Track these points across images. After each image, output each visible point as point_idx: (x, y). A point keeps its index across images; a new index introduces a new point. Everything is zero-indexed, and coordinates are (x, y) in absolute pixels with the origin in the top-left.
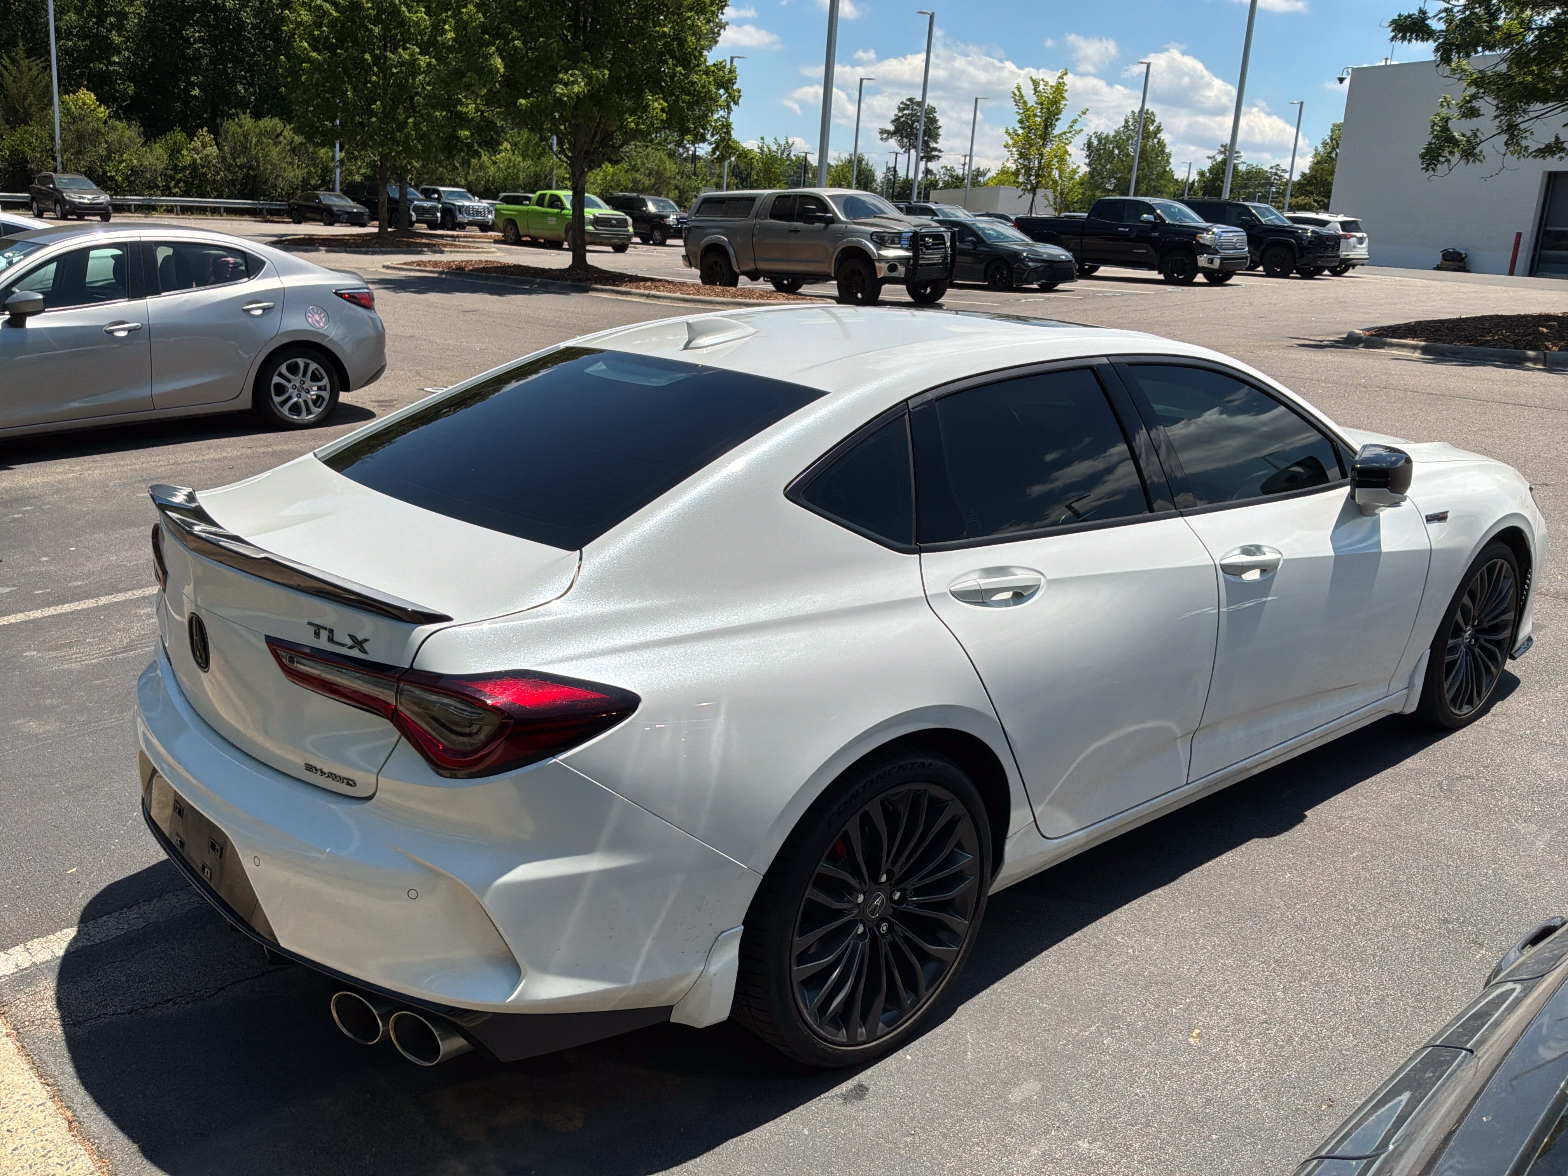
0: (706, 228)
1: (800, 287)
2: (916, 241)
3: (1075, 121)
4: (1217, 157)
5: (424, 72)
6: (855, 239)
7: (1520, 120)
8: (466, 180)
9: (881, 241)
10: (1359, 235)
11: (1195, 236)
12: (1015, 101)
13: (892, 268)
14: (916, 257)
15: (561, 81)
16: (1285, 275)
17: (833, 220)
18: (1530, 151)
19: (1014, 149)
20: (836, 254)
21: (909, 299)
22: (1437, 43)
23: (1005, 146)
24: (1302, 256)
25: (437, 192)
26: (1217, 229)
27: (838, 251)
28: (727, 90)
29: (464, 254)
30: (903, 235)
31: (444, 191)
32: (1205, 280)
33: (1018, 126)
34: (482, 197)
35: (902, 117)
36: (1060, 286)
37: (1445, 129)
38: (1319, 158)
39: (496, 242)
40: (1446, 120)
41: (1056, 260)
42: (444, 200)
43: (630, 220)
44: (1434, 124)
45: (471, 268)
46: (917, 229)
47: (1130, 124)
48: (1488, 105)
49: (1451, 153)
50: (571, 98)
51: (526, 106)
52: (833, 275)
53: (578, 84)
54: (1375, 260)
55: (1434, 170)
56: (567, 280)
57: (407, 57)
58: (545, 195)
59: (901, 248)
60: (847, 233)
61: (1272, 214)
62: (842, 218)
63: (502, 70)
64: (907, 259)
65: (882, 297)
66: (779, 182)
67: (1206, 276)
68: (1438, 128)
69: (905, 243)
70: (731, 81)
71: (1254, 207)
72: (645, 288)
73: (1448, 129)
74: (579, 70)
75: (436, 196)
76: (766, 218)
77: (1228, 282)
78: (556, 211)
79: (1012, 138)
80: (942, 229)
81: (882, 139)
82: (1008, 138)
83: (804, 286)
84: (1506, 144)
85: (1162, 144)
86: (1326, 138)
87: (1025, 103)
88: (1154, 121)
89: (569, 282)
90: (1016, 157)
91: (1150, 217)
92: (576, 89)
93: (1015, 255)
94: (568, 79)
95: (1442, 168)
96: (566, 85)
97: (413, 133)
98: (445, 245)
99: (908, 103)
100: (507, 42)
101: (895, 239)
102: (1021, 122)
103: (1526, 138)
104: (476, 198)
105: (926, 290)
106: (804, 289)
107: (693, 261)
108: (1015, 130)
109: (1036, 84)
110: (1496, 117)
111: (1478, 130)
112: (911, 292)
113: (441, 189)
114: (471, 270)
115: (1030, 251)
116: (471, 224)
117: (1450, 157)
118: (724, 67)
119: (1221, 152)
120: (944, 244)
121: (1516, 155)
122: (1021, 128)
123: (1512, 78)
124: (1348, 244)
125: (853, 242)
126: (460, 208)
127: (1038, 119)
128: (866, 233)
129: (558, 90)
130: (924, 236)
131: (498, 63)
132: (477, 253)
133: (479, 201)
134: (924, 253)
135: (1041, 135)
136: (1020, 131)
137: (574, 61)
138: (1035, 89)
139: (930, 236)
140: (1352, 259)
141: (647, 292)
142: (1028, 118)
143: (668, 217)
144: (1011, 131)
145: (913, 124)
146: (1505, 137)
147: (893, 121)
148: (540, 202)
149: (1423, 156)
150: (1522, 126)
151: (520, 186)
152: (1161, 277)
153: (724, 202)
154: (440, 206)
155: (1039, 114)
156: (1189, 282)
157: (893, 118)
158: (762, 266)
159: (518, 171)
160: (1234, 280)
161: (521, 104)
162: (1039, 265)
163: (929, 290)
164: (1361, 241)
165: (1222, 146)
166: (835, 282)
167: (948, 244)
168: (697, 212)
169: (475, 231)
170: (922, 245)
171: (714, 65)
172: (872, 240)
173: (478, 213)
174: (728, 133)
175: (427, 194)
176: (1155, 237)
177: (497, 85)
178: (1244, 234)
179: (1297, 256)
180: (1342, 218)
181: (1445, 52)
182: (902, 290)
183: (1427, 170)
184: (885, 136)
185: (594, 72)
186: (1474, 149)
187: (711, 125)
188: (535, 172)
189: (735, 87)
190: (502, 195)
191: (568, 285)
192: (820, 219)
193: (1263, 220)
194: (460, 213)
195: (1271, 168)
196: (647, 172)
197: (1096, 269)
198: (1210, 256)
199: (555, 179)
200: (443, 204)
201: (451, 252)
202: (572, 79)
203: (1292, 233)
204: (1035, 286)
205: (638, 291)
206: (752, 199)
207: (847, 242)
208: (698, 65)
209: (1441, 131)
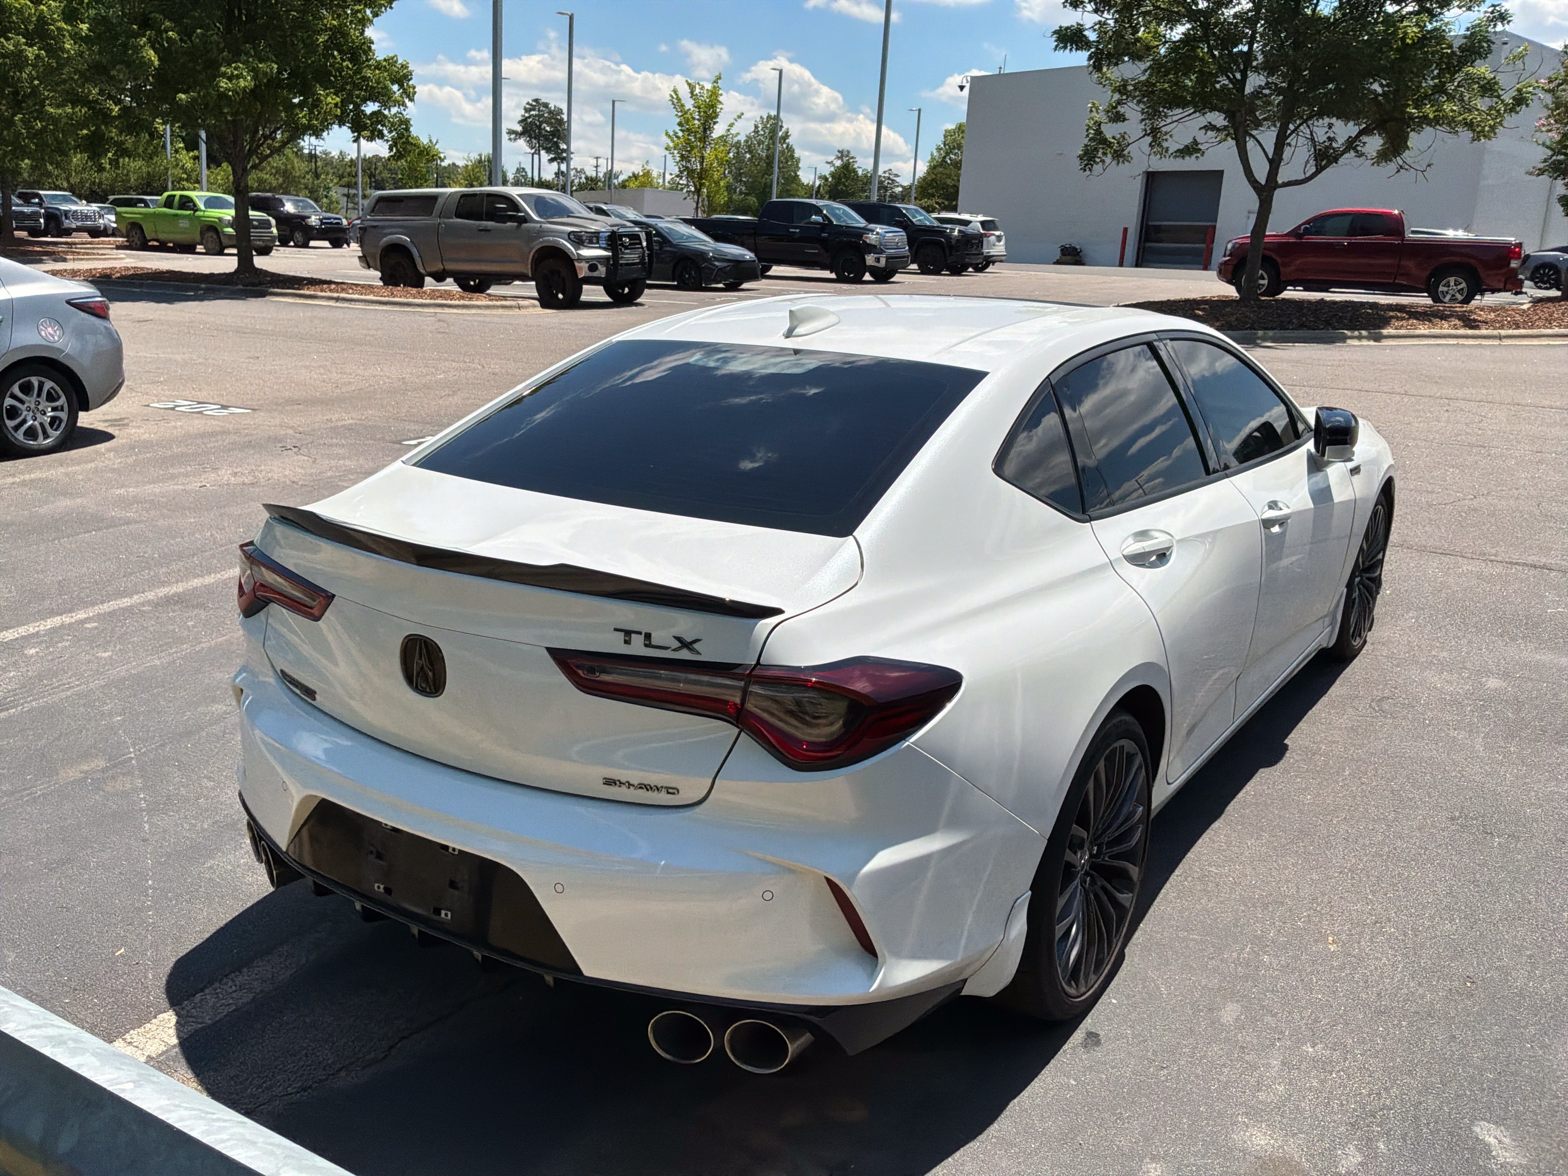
0: (384, 227)
1: (488, 288)
2: (614, 240)
3: (731, 125)
4: (835, 162)
5: (31, 65)
6: (551, 238)
7: (1163, 123)
8: (68, 182)
9: (579, 240)
10: (997, 233)
11: (862, 236)
12: (673, 104)
13: (593, 268)
14: (615, 256)
15: (224, 75)
16: (937, 272)
17: (526, 219)
18: (1170, 152)
19: (676, 152)
20: (532, 254)
21: (608, 299)
22: (1089, 53)
23: (666, 149)
24: (951, 254)
25: (38, 196)
26: (879, 229)
27: (534, 251)
28: (401, 86)
29: (90, 262)
30: (601, 234)
31: (46, 195)
32: (871, 279)
33: (678, 128)
34: (89, 201)
35: (529, 117)
36: (745, 286)
37: (1099, 132)
38: (935, 162)
39: (118, 248)
40: (1099, 124)
41: (741, 259)
42: (46, 204)
43: (273, 221)
44: (1089, 128)
45: (119, 275)
46: (615, 229)
47: (760, 129)
48: (1133, 111)
49: (1105, 154)
50: (237, 93)
51: (187, 102)
52: (530, 275)
53: (245, 78)
54: (1013, 257)
55: (1090, 170)
56: (237, 284)
57: (11, 48)
58: (174, 196)
59: (600, 248)
60: (541, 233)
61: (921, 215)
62: (536, 218)
63: (156, 63)
64: (606, 259)
65: (583, 298)
66: (426, 181)
67: (872, 275)
68: (1092, 132)
69: (603, 243)
70: (407, 77)
71: (904, 208)
72: (331, 291)
73: (1102, 132)
74: (243, 64)
75: (37, 200)
76: (452, 218)
77: (892, 280)
78: (188, 212)
79: (673, 141)
80: (637, 229)
81: (510, 139)
82: (669, 141)
83: (493, 287)
84: (1150, 145)
85: (790, 149)
86: (940, 143)
87: (683, 106)
88: (782, 127)
89: (241, 287)
90: (678, 159)
91: (819, 219)
92: (242, 83)
93: (701, 255)
94: (232, 73)
95: (1098, 168)
96: (230, 79)
97: (23, 131)
98: (66, 253)
99: (534, 103)
100: (160, 32)
101: (593, 239)
102: (680, 124)
103: (1166, 140)
104: (84, 202)
105: (623, 290)
106: (494, 290)
107: (371, 264)
108: (675, 133)
109: (692, 88)
110: (1143, 120)
111: (1125, 133)
112: (609, 292)
113: (41, 192)
114: (119, 278)
115: (715, 251)
116: (79, 229)
117: (1104, 158)
118: (396, 62)
119: (838, 158)
120: (641, 243)
121: (1159, 156)
122: (681, 130)
123: (1154, 85)
124: (988, 241)
125: (549, 241)
126: (66, 213)
127: (696, 122)
128: (563, 232)
129: (222, 84)
130: (621, 236)
131: (151, 55)
132: (105, 259)
133: (87, 205)
134: (623, 253)
135: (700, 138)
136: (680, 134)
137: (236, 55)
138: (692, 92)
139: (625, 236)
140: (993, 256)
141: (335, 295)
142: (687, 121)
143: (309, 217)
144: (671, 133)
145: (540, 125)
146: (1149, 139)
147: (520, 122)
148: (169, 203)
149: (1081, 158)
150: (1164, 129)
151: (131, 188)
152: (833, 276)
153: (402, 201)
154: (43, 211)
155: (697, 117)
156: (858, 280)
157: (520, 118)
158: (450, 266)
159: (128, 172)
160: (897, 278)
161: (180, 99)
162: (725, 264)
163: (626, 290)
164: (999, 238)
165: (839, 151)
166: (533, 283)
167: (644, 244)
168: (373, 211)
169: (85, 237)
170: (620, 245)
171: (385, 60)
172: (569, 239)
173: (87, 217)
174: (407, 129)
175: (26, 199)
176: (824, 237)
177: (150, 78)
178: (904, 234)
179: (948, 254)
180: (981, 218)
181: (1099, 61)
182: (600, 291)
183: (1085, 170)
184: (513, 136)
185: (260, 66)
186: (1123, 150)
187: (389, 121)
188: (149, 172)
189: (411, 83)
190: (111, 198)
191: (239, 290)
192: (512, 218)
193: (914, 220)
194: (67, 218)
195: (885, 172)
196: (274, 171)
197: (769, 268)
198: (876, 256)
199: (170, 179)
200: (45, 208)
201: (74, 259)
202: (236, 72)
203: (942, 233)
204: (721, 286)
205: (323, 294)
206: (434, 198)
207: (544, 241)
208: (368, 60)
209: (1095, 134)
